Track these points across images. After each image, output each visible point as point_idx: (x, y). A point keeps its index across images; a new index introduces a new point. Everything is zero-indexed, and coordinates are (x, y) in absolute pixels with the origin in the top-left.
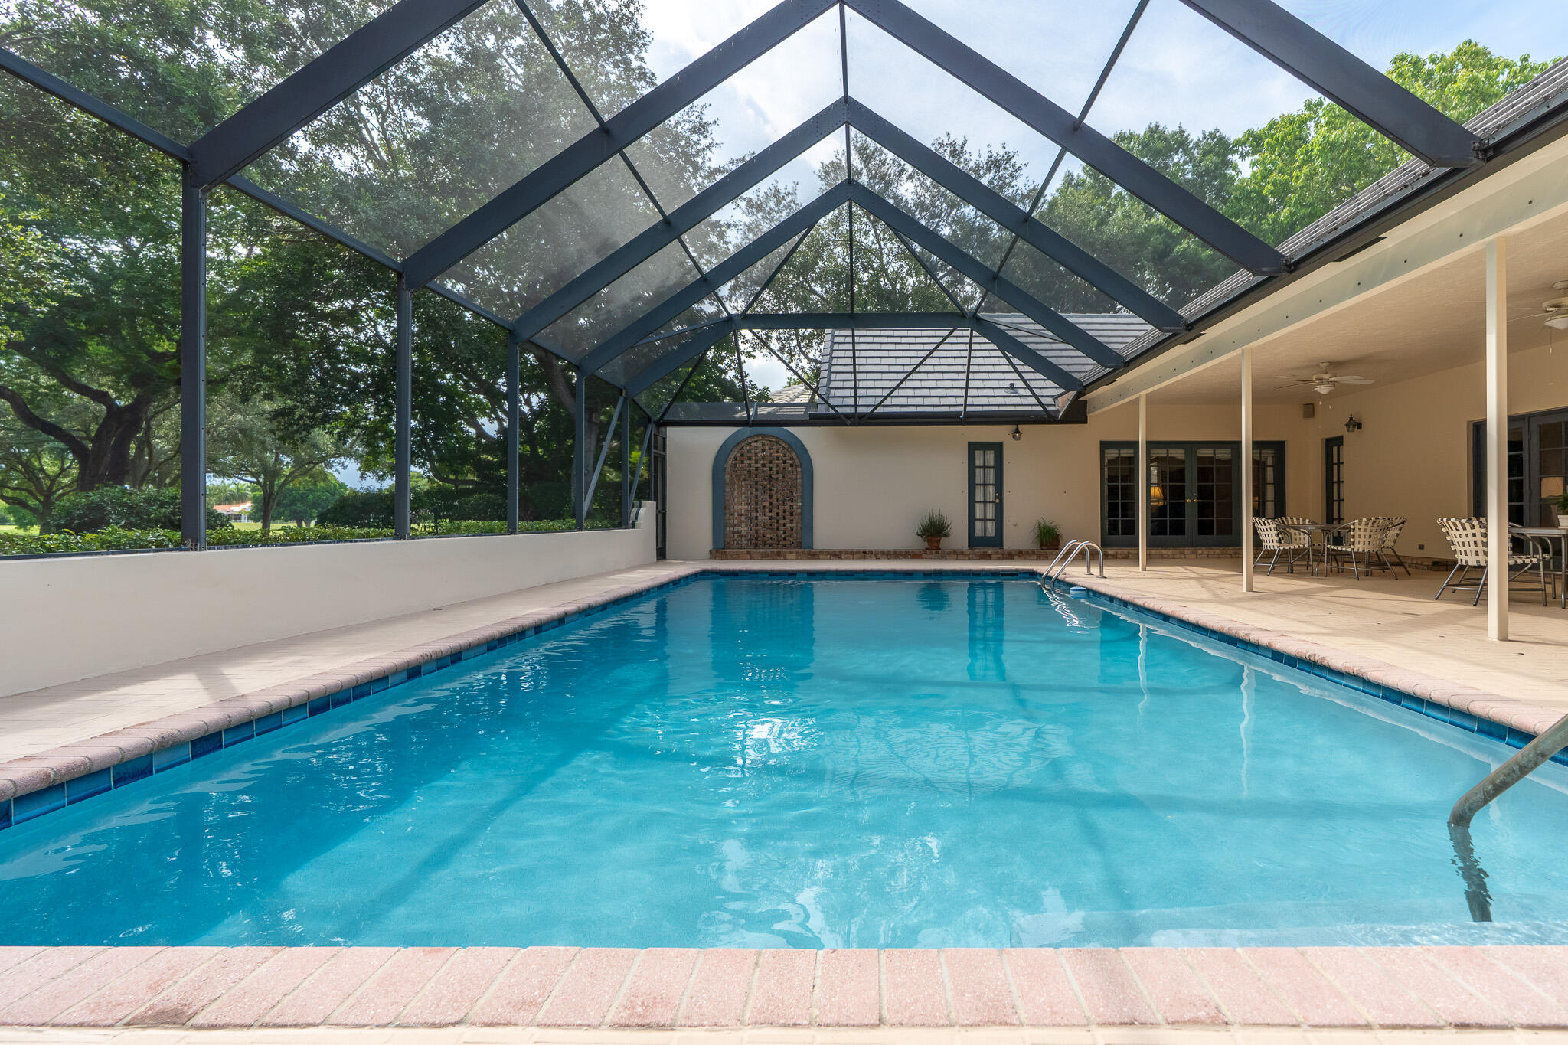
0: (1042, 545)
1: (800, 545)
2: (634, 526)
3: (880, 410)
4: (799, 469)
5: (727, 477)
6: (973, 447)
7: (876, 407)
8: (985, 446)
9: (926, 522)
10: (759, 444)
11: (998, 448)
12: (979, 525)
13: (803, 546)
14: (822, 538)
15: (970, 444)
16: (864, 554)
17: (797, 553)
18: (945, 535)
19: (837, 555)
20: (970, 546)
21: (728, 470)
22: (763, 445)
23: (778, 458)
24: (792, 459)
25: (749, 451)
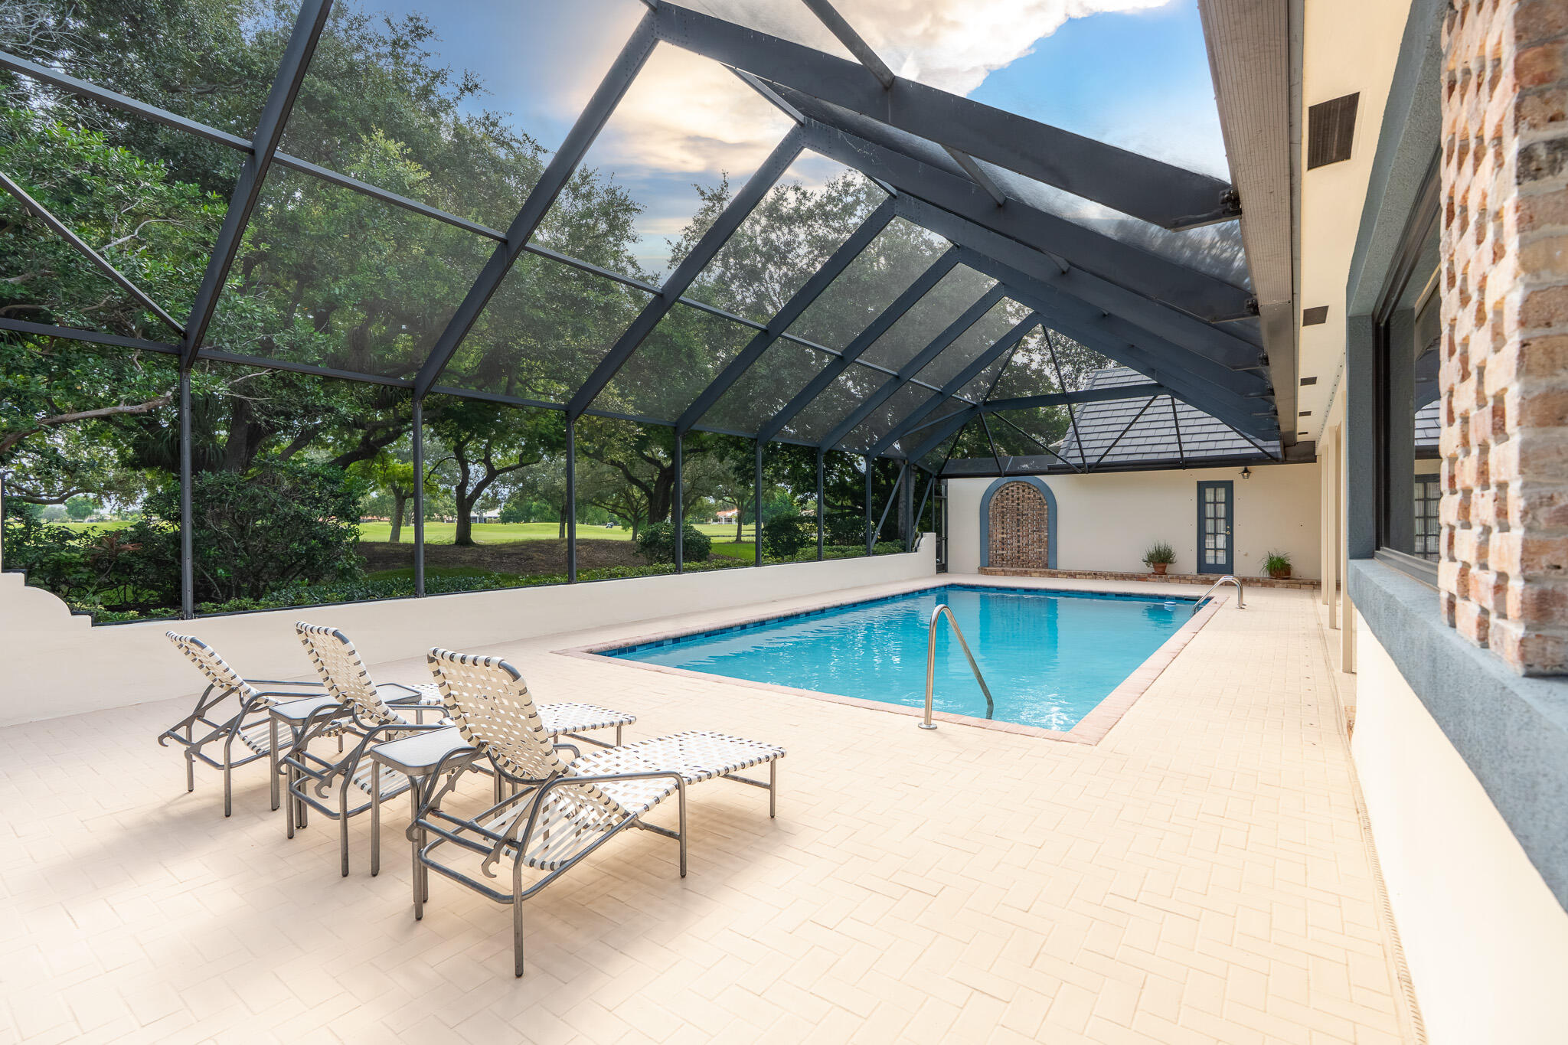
0: (1271, 574)
1: (1046, 566)
2: (916, 551)
3: (1106, 459)
4: (1046, 507)
5: (991, 513)
6: (1202, 486)
7: (1103, 456)
8: (1215, 485)
9: (1152, 550)
10: (1015, 488)
11: (1228, 486)
12: (1210, 554)
13: (1047, 565)
14: (1064, 562)
15: (1199, 483)
16: (1095, 575)
17: (1040, 572)
18: (1171, 563)
19: (1072, 575)
20: (1199, 571)
21: (991, 508)
22: (1018, 489)
23: (1029, 498)
24: (1040, 499)
25: (1007, 494)
